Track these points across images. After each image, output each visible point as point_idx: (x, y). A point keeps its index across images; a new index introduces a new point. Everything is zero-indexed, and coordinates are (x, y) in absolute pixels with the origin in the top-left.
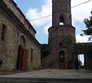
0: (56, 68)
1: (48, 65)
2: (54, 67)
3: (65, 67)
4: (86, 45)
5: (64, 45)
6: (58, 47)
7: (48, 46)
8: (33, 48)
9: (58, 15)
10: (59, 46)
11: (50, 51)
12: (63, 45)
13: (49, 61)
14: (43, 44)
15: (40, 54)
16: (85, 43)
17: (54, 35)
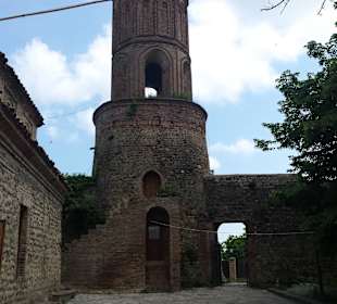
0: (129, 285)
1: (93, 273)
2: (121, 280)
3: (172, 282)
4: (252, 186)
5: (164, 181)
6: (141, 189)
7: (95, 185)
8: (28, 203)
9: (140, 55)
10: (144, 187)
11: (105, 207)
12: (160, 183)
13: (101, 256)
14: (71, 174)
15: (60, 228)
16: (248, 176)
17: (121, 136)
